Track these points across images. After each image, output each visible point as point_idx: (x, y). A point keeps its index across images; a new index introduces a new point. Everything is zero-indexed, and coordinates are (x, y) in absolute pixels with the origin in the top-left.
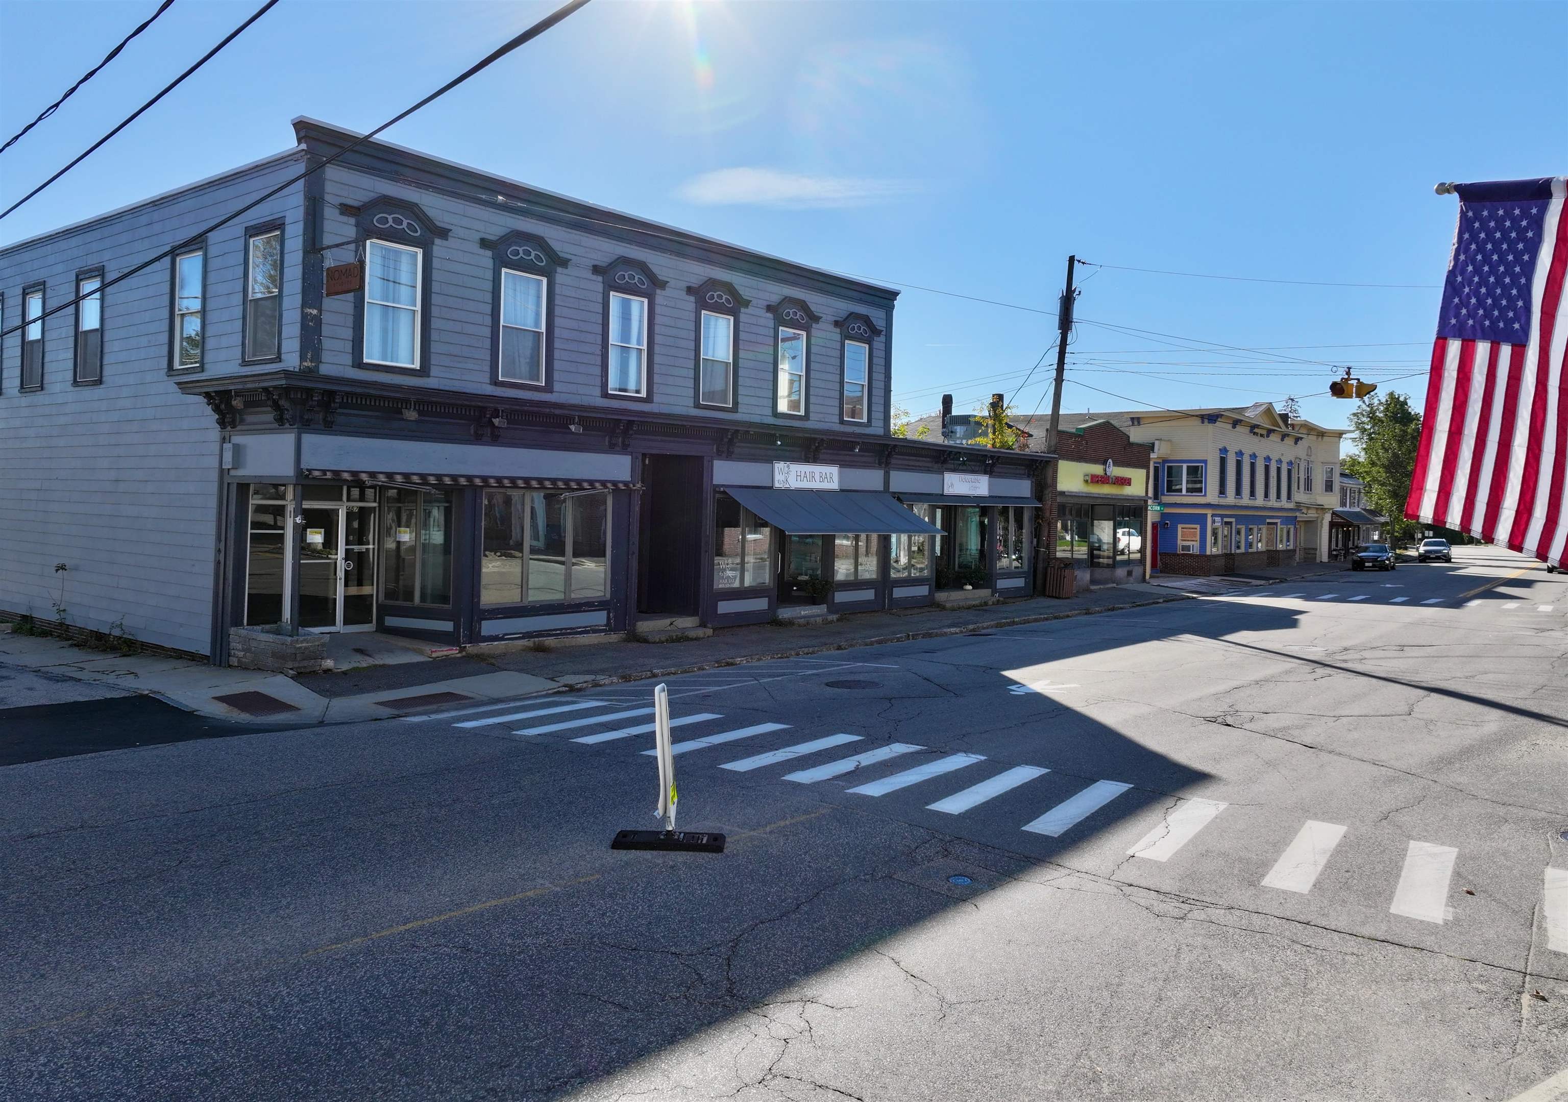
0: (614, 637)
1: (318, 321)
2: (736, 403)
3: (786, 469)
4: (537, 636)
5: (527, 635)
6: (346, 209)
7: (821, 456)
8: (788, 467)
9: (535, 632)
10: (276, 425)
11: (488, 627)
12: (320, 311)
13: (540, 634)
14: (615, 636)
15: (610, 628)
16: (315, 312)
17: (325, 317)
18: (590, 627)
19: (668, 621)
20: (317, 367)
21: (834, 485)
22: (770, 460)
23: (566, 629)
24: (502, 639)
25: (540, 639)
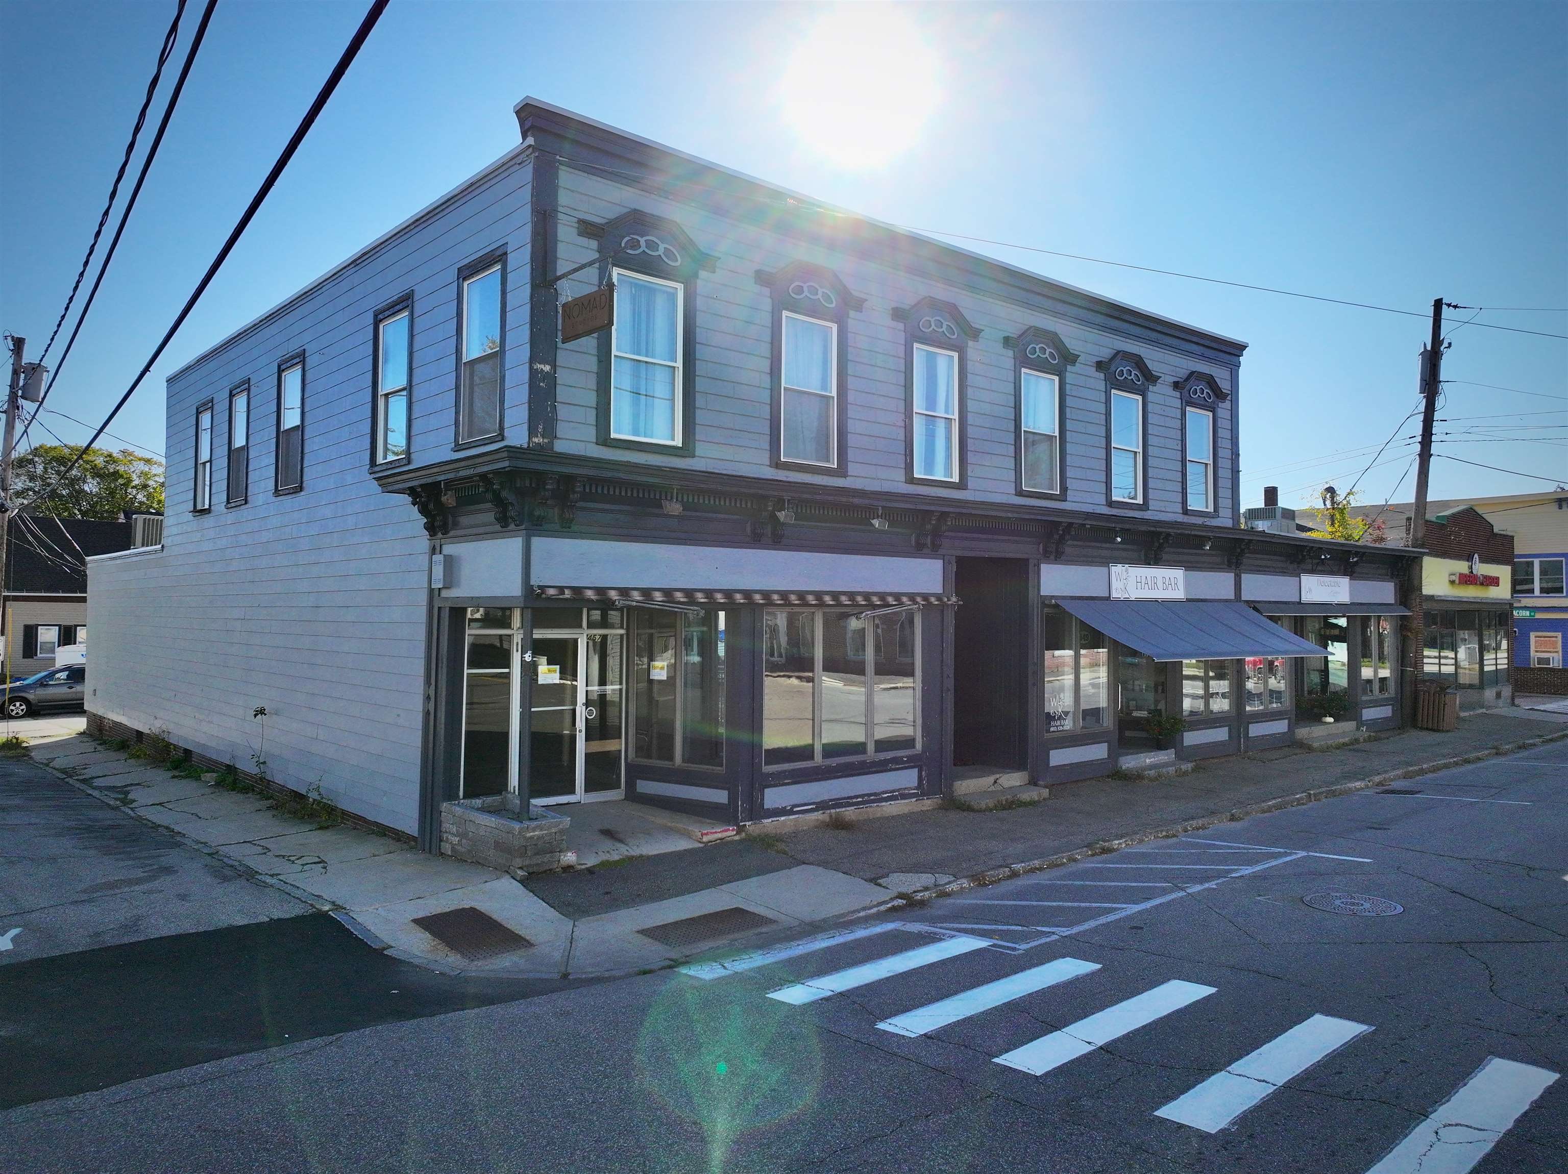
0: (927, 804)
1: (551, 379)
2: (1064, 489)
3: (1126, 573)
4: (835, 806)
5: (822, 806)
6: (587, 229)
7: (1165, 557)
8: (1127, 570)
9: (831, 800)
10: (498, 527)
11: (773, 797)
12: (554, 367)
13: (838, 803)
14: (929, 802)
15: (922, 791)
16: (547, 368)
17: (562, 376)
18: (898, 790)
19: (991, 779)
20: (551, 443)
21: (1179, 594)
22: (1106, 562)
23: (871, 795)
24: (791, 812)
25: (838, 810)
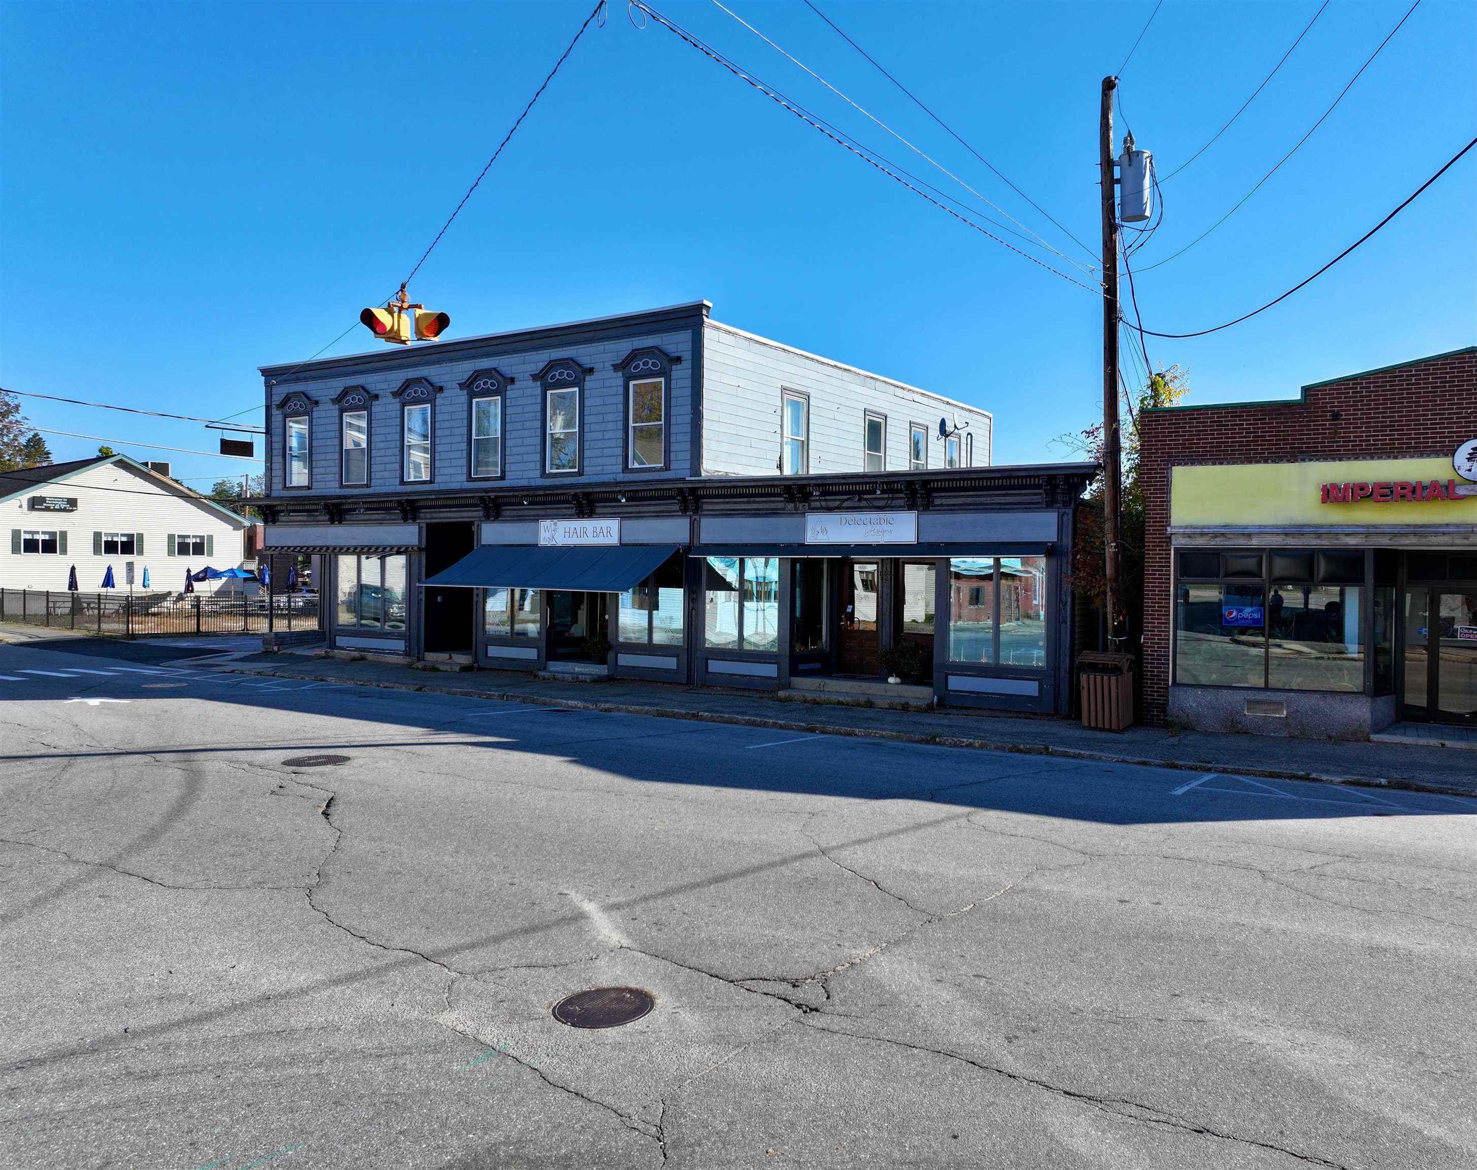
1: (270, 468)
2: (503, 472)
3: (553, 526)
6: (278, 407)
7: (599, 510)
8: (555, 524)
9: (362, 648)
12: (271, 463)
14: (407, 659)
15: (407, 654)
17: (273, 466)
18: (394, 650)
19: (447, 656)
20: (271, 492)
21: (614, 540)
22: (536, 519)
23: (379, 649)
24: (346, 649)
